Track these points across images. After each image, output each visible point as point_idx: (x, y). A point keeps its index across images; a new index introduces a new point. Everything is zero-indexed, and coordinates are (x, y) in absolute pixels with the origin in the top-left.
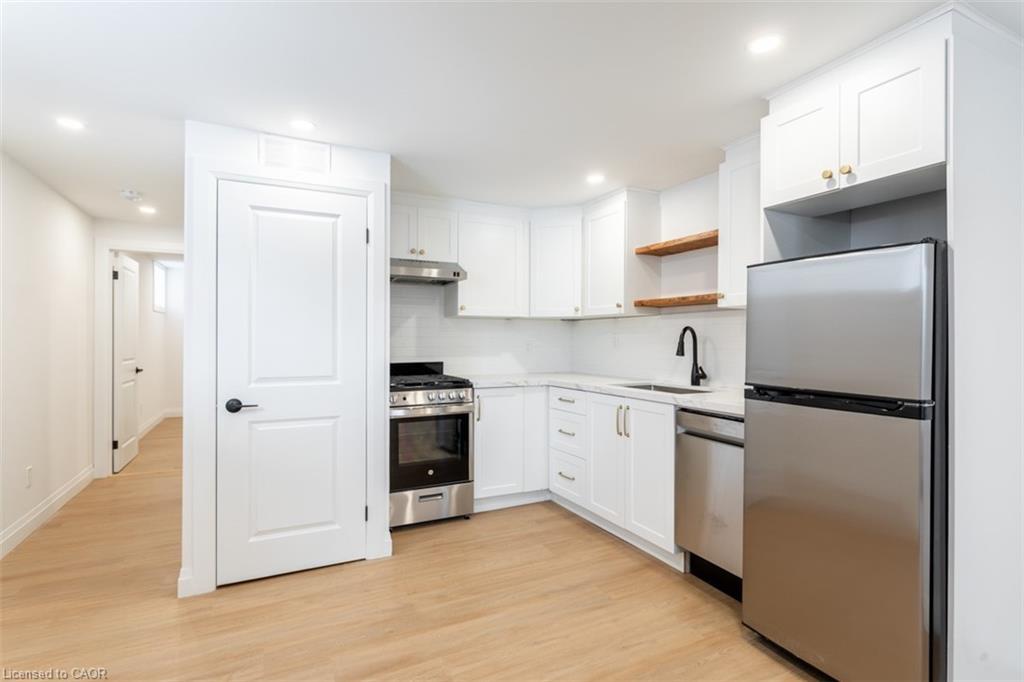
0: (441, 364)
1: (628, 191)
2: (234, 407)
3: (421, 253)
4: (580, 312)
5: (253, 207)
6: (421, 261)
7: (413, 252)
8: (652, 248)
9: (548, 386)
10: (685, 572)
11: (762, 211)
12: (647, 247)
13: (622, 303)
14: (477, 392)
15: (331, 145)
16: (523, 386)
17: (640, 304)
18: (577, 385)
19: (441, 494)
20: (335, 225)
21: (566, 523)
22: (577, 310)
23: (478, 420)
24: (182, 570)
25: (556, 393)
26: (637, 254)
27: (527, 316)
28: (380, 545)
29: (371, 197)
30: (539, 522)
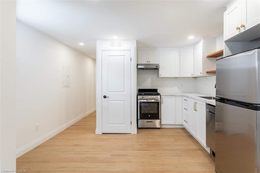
0: (157, 89)
1: (203, 39)
2: (105, 97)
3: (150, 62)
4: (193, 75)
5: (108, 56)
6: (150, 64)
7: (147, 62)
8: (210, 55)
9: (182, 96)
10: (211, 154)
11: (224, 42)
12: (209, 55)
13: (202, 72)
14: (162, 97)
15: (123, 40)
16: (175, 96)
17: (207, 72)
18: (187, 96)
19: (152, 122)
20: (124, 58)
21: (185, 134)
22: (192, 75)
23: (162, 104)
24: (96, 129)
25: (184, 98)
26: (207, 57)
27: (179, 77)
28: (134, 130)
29: (132, 51)
30: (177, 133)
